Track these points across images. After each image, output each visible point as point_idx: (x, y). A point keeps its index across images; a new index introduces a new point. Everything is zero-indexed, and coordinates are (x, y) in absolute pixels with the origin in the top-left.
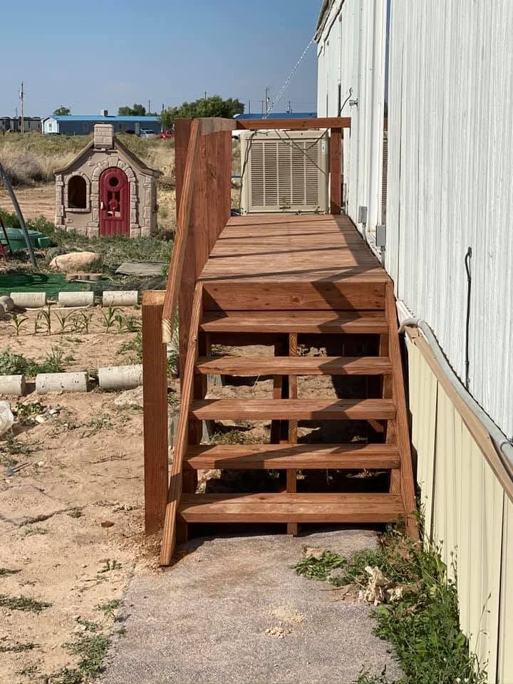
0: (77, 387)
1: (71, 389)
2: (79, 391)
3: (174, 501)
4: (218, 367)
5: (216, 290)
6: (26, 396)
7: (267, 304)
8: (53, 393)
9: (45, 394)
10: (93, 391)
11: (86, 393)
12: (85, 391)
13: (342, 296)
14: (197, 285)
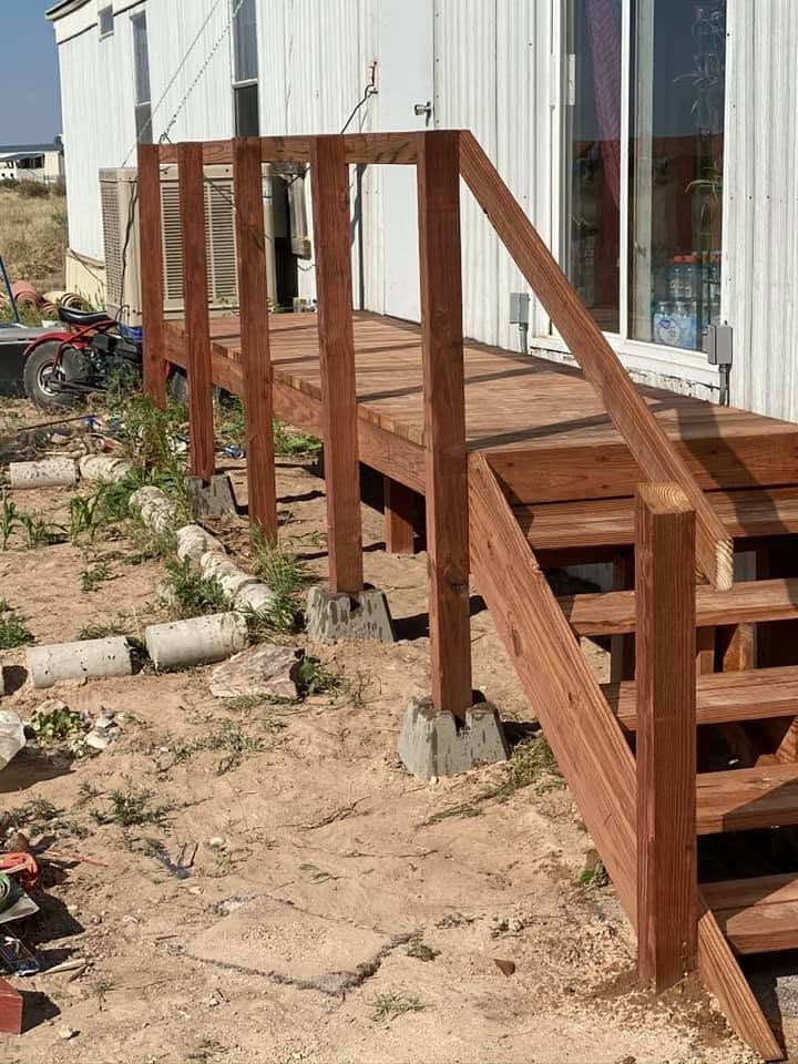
0: (112, 667)
1: (101, 672)
2: (117, 675)
3: (706, 912)
4: (610, 619)
5: (510, 465)
6: (11, 694)
7: (605, 487)
8: (67, 682)
9: (51, 686)
10: (142, 672)
11: (129, 678)
12: (127, 674)
13: (739, 463)
14: (472, 458)
